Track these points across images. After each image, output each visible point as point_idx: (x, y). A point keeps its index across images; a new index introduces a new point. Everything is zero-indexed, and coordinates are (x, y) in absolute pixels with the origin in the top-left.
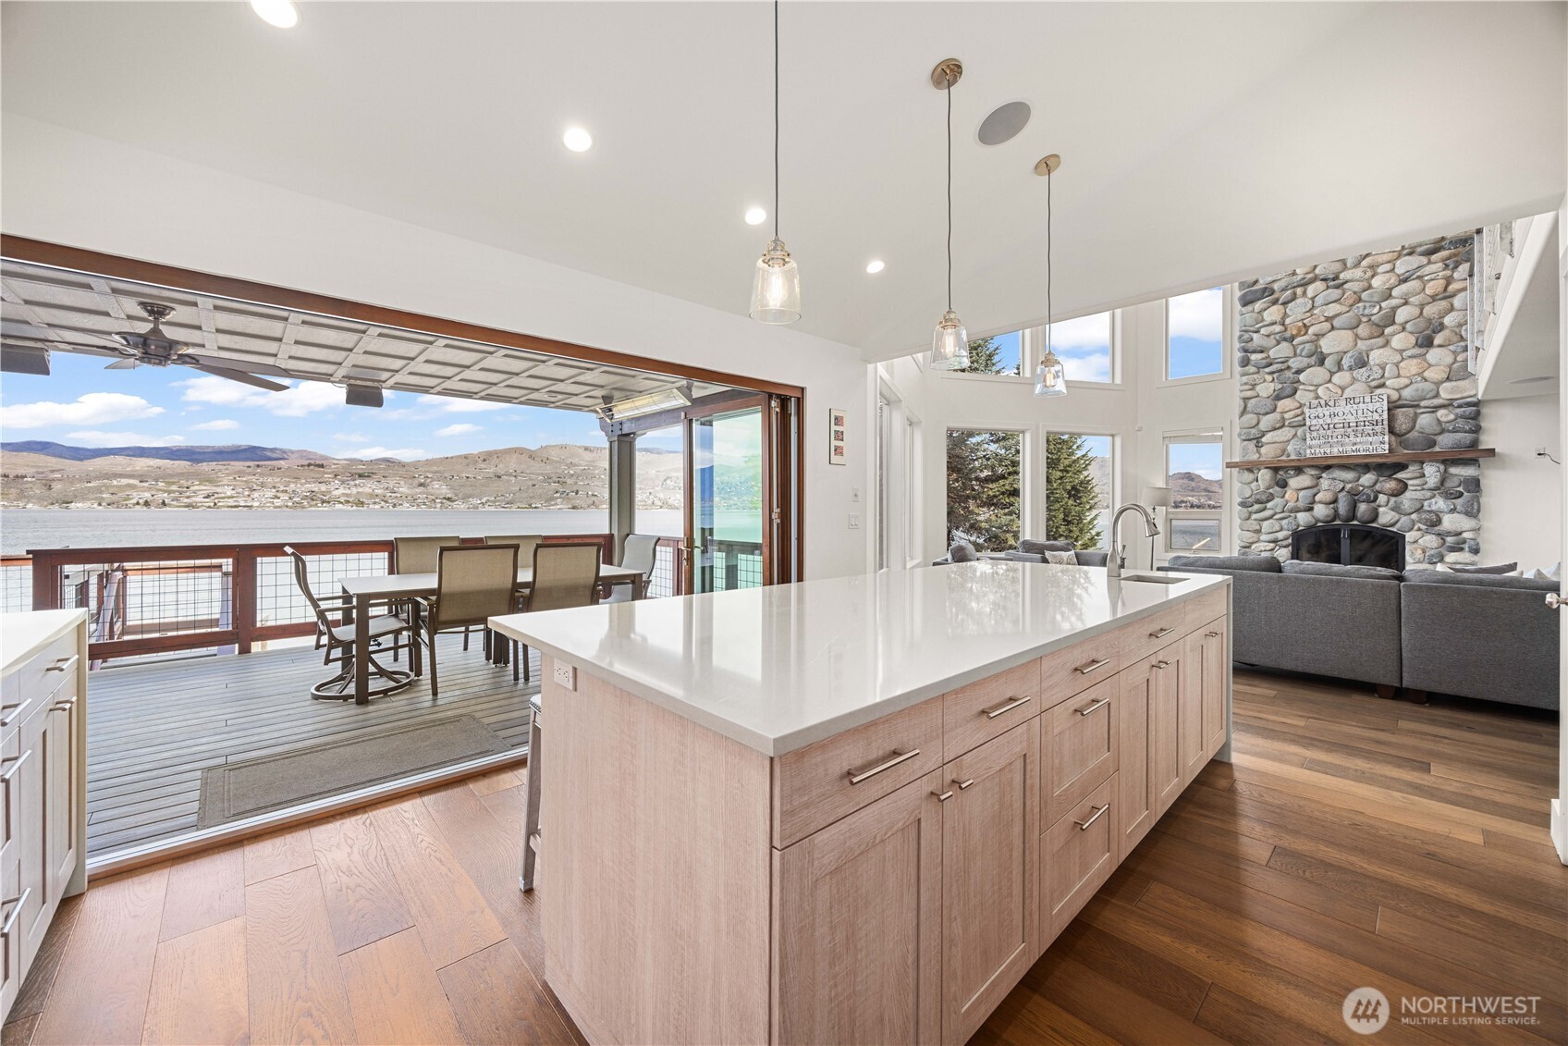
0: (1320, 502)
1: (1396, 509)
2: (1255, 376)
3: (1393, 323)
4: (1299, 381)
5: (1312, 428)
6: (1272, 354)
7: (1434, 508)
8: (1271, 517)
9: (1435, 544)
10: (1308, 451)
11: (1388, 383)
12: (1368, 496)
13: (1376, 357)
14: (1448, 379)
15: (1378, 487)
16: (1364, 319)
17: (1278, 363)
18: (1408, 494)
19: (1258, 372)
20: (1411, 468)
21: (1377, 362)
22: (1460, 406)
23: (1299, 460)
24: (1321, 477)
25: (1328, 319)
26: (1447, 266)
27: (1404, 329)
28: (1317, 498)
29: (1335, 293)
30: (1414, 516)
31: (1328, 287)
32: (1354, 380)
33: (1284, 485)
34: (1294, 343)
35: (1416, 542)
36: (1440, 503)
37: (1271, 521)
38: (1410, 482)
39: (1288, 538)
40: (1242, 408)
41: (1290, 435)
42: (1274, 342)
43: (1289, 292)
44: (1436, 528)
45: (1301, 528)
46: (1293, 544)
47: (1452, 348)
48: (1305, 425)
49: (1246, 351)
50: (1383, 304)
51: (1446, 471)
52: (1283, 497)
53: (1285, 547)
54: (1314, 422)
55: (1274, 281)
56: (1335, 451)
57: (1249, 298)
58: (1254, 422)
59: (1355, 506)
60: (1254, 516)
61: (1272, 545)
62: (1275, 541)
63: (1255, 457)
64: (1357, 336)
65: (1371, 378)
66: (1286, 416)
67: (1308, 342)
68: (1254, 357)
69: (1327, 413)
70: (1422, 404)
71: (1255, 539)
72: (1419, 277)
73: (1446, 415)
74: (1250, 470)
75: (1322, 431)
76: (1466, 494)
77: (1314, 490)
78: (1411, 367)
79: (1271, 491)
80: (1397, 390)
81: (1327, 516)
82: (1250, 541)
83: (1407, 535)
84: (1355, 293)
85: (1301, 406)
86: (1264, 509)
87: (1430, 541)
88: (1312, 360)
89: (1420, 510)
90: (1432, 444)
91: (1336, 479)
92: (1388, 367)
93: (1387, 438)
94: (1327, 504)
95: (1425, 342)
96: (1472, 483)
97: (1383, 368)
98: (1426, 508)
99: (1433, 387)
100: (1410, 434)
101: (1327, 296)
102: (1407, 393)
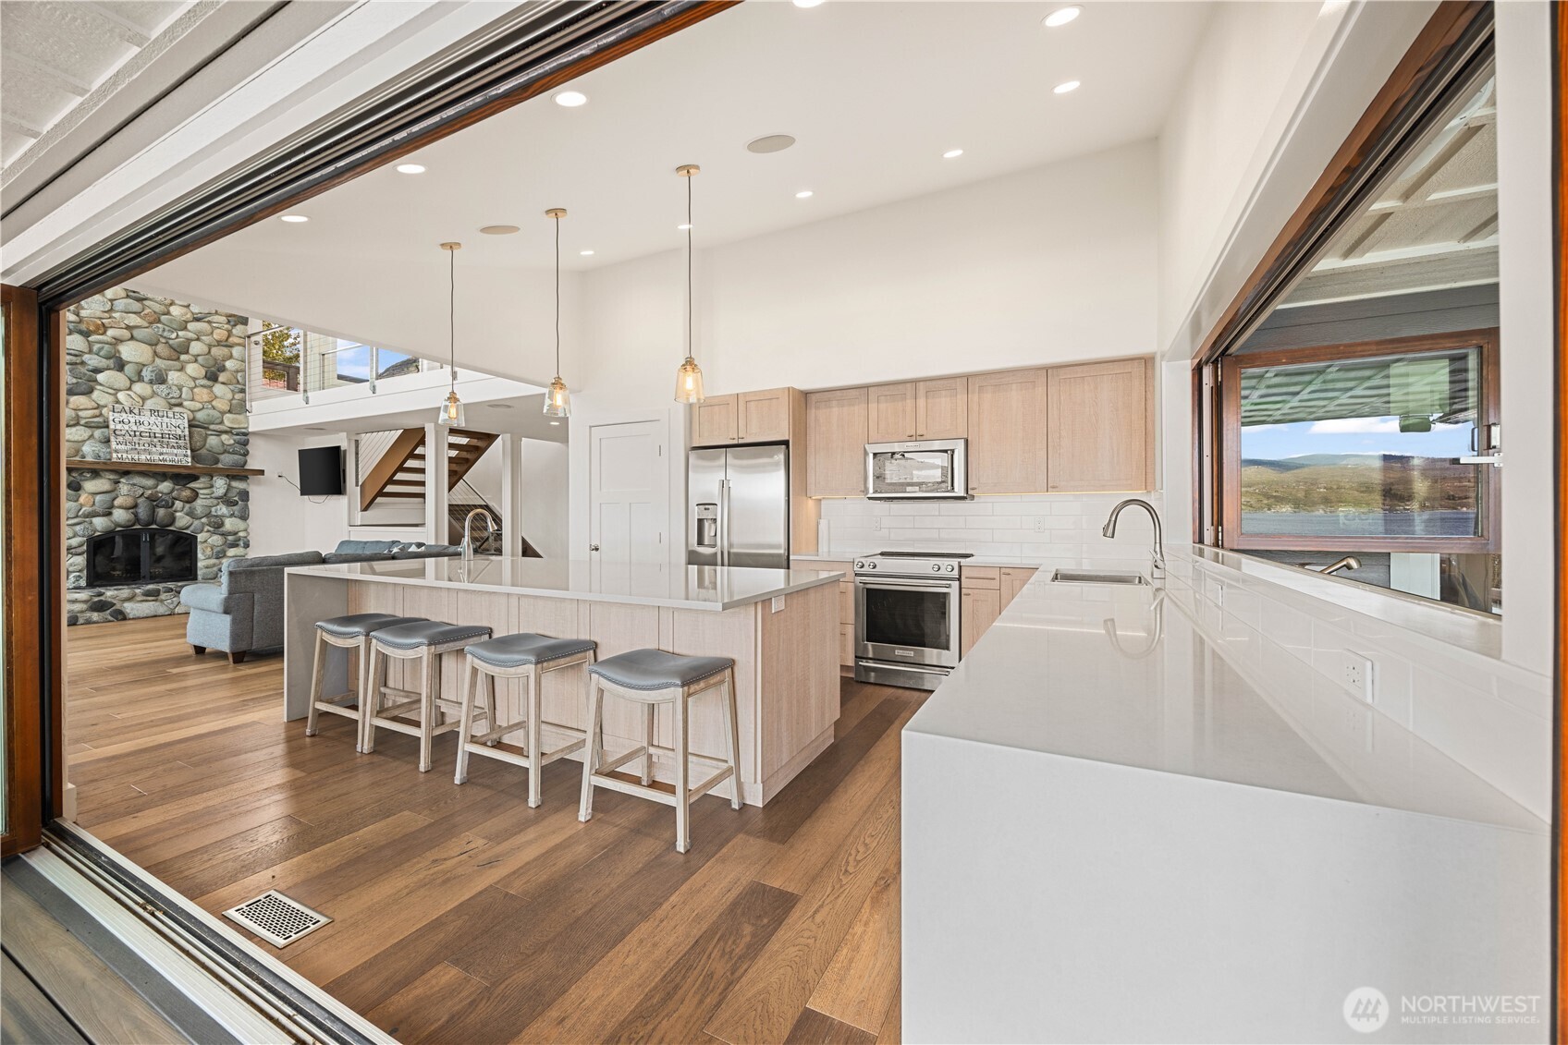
1: (191, 514)
3: (187, 352)
4: (96, 381)
5: (117, 432)
7: (219, 513)
9: (220, 543)
10: (114, 455)
11: (185, 403)
12: (167, 502)
13: (173, 377)
14: (230, 412)
15: (175, 494)
16: (164, 341)
18: (199, 502)
20: (202, 480)
21: (176, 382)
22: (237, 434)
23: (98, 463)
24: (119, 482)
25: (128, 328)
26: (229, 322)
27: (196, 361)
28: (116, 503)
29: (136, 306)
30: (204, 520)
31: (128, 297)
32: (154, 394)
33: (74, 487)
34: (90, 339)
35: (206, 541)
36: (223, 510)
38: (201, 491)
39: (80, 545)
41: (86, 435)
44: (221, 529)
45: (97, 534)
46: (88, 551)
47: (231, 387)
48: (107, 427)
50: (180, 333)
51: (229, 485)
52: (77, 500)
53: (79, 554)
54: (119, 427)
56: (143, 458)
59: (154, 512)
64: (156, 354)
65: (171, 396)
66: (83, 414)
67: (107, 344)
69: (132, 420)
70: (212, 427)
72: (209, 322)
73: (228, 440)
75: (127, 437)
76: (240, 502)
77: (113, 495)
78: (202, 394)
80: (192, 411)
81: (129, 521)
83: (199, 536)
84: (155, 312)
85: (99, 407)
87: (216, 540)
88: (111, 363)
89: (208, 515)
90: (217, 461)
91: (134, 485)
92: (184, 389)
93: (189, 452)
94: (127, 508)
95: (212, 377)
96: (245, 496)
97: (180, 390)
98: (214, 513)
99: (219, 415)
100: (203, 451)
101: (126, 305)
102: (200, 416)
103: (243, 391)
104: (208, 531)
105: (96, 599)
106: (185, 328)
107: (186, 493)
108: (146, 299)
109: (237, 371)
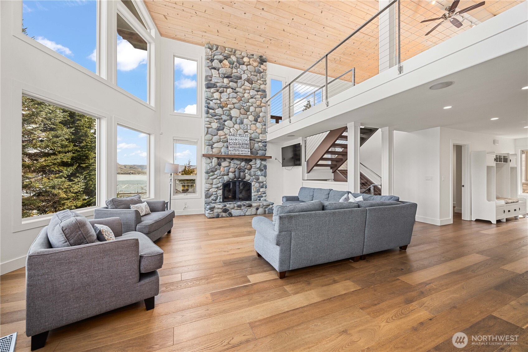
0: (231, 172)
1: (250, 175)
2: (211, 119)
3: (249, 111)
4: (225, 125)
5: (230, 143)
6: (216, 111)
8: (216, 178)
9: (258, 186)
10: (229, 152)
11: (249, 131)
12: (243, 170)
13: (245, 121)
14: (261, 133)
15: (245, 167)
16: (242, 107)
17: (218, 116)
18: (252, 170)
19: (212, 118)
20: (253, 161)
21: (246, 123)
22: (263, 143)
23: (225, 155)
24: (231, 163)
25: (233, 104)
26: (261, 97)
27: (252, 114)
28: (230, 170)
29: (235, 95)
30: (254, 177)
31: (233, 92)
32: (240, 128)
33: (219, 164)
34: (223, 109)
35: (254, 185)
36: (259, 173)
37: (216, 179)
38: (253, 166)
39: (221, 186)
40: (206, 132)
41: (222, 145)
42: (217, 107)
43: (222, 89)
44: (258, 181)
45: (225, 182)
46: (223, 188)
47: (261, 123)
48: (228, 142)
49: (208, 108)
50: (247, 104)
51: (261, 163)
52: (220, 170)
53: (220, 190)
54: (231, 141)
55: (217, 82)
56: (237, 153)
57: (209, 85)
58: (211, 138)
59: (240, 174)
60: (211, 178)
61: (217, 189)
62: (217, 188)
63: (211, 153)
64: (240, 113)
65: (245, 128)
66: (221, 137)
67: (228, 110)
68: (211, 111)
69: (234, 139)
70: (256, 140)
71: (211, 187)
72: (255, 98)
73: (261, 145)
74: (210, 158)
75: (233, 145)
76: (264, 170)
77: (229, 167)
78: (253, 127)
79: (216, 167)
80: (250, 134)
81: (233, 177)
82: (209, 188)
83: (252, 183)
84: (240, 97)
85: (226, 134)
86: (214, 174)
88: (228, 118)
89: (255, 175)
90: (257, 153)
91: (235, 163)
92: (248, 125)
93: (250, 150)
94: (233, 173)
95: (256, 120)
96: (265, 167)
97: (247, 126)
98: (256, 174)
99: (258, 135)
100: (253, 150)
101: (233, 95)
102: (253, 136)
103: (265, 125)
104: (255, 181)
105: (224, 208)
106: (248, 102)
107: (249, 166)
108: (237, 92)
109: (263, 117)
